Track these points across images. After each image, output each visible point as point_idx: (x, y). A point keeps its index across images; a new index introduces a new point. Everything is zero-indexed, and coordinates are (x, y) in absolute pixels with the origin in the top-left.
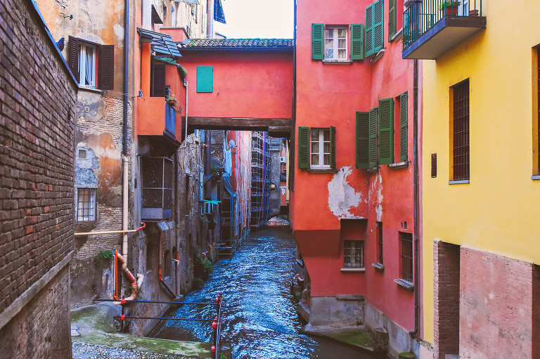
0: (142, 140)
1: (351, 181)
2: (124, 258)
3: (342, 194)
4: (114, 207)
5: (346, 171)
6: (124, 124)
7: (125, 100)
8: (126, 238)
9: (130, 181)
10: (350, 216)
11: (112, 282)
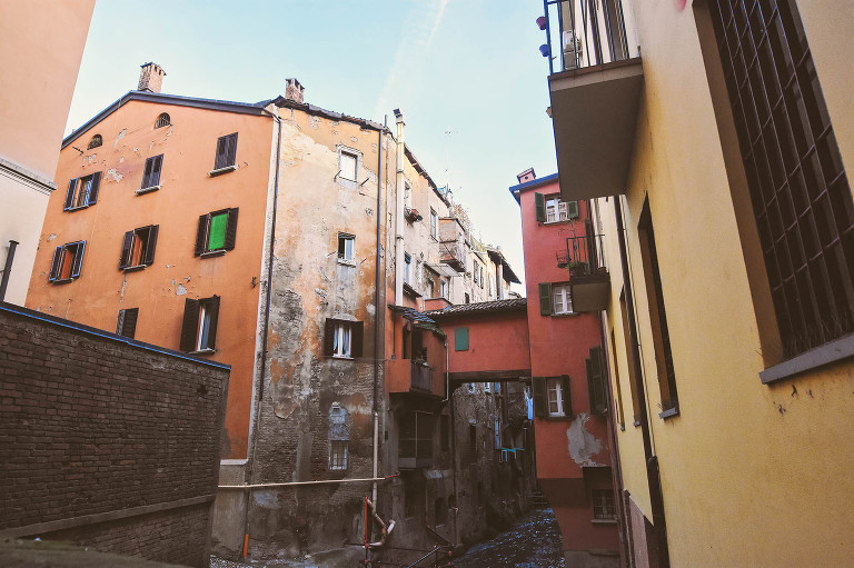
0: (394, 397)
1: (589, 428)
2: (374, 505)
3: (582, 441)
4: (366, 457)
5: (584, 417)
6: (375, 384)
7: (376, 364)
8: (375, 486)
9: (380, 433)
10: (591, 464)
11: (363, 527)
